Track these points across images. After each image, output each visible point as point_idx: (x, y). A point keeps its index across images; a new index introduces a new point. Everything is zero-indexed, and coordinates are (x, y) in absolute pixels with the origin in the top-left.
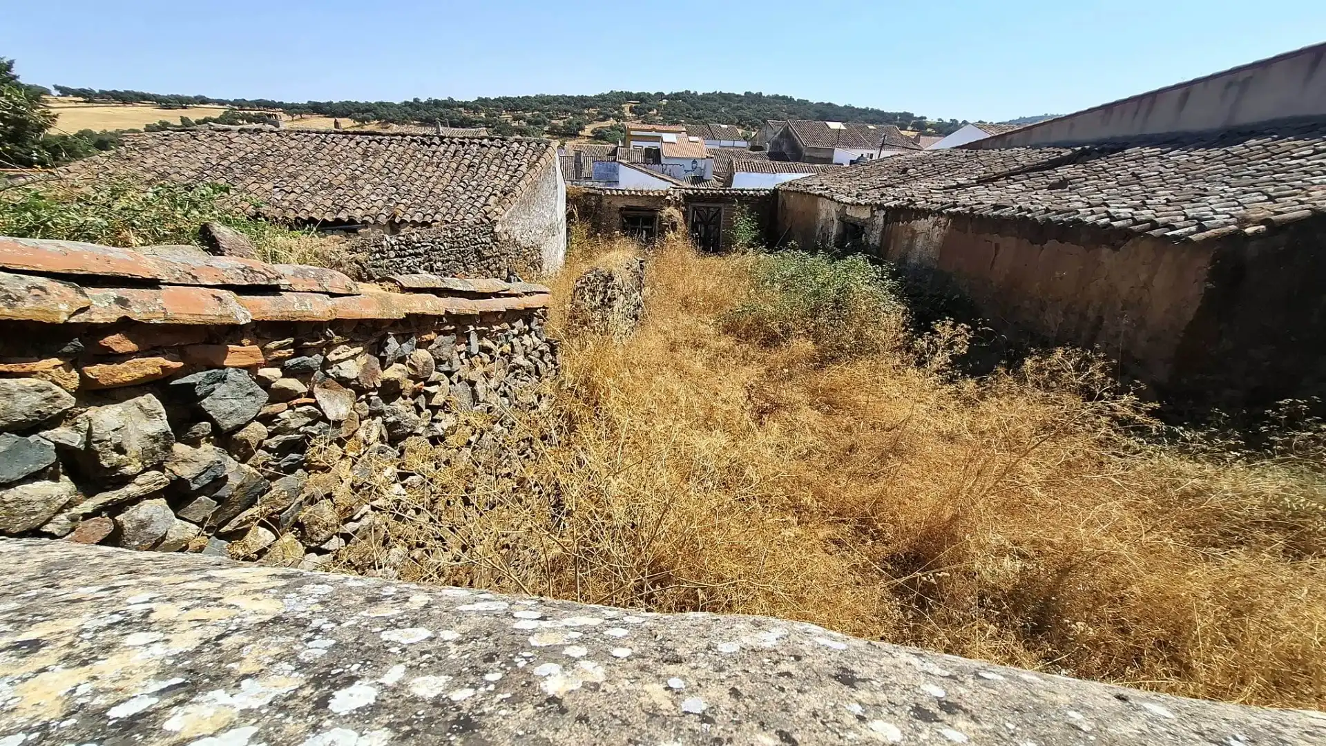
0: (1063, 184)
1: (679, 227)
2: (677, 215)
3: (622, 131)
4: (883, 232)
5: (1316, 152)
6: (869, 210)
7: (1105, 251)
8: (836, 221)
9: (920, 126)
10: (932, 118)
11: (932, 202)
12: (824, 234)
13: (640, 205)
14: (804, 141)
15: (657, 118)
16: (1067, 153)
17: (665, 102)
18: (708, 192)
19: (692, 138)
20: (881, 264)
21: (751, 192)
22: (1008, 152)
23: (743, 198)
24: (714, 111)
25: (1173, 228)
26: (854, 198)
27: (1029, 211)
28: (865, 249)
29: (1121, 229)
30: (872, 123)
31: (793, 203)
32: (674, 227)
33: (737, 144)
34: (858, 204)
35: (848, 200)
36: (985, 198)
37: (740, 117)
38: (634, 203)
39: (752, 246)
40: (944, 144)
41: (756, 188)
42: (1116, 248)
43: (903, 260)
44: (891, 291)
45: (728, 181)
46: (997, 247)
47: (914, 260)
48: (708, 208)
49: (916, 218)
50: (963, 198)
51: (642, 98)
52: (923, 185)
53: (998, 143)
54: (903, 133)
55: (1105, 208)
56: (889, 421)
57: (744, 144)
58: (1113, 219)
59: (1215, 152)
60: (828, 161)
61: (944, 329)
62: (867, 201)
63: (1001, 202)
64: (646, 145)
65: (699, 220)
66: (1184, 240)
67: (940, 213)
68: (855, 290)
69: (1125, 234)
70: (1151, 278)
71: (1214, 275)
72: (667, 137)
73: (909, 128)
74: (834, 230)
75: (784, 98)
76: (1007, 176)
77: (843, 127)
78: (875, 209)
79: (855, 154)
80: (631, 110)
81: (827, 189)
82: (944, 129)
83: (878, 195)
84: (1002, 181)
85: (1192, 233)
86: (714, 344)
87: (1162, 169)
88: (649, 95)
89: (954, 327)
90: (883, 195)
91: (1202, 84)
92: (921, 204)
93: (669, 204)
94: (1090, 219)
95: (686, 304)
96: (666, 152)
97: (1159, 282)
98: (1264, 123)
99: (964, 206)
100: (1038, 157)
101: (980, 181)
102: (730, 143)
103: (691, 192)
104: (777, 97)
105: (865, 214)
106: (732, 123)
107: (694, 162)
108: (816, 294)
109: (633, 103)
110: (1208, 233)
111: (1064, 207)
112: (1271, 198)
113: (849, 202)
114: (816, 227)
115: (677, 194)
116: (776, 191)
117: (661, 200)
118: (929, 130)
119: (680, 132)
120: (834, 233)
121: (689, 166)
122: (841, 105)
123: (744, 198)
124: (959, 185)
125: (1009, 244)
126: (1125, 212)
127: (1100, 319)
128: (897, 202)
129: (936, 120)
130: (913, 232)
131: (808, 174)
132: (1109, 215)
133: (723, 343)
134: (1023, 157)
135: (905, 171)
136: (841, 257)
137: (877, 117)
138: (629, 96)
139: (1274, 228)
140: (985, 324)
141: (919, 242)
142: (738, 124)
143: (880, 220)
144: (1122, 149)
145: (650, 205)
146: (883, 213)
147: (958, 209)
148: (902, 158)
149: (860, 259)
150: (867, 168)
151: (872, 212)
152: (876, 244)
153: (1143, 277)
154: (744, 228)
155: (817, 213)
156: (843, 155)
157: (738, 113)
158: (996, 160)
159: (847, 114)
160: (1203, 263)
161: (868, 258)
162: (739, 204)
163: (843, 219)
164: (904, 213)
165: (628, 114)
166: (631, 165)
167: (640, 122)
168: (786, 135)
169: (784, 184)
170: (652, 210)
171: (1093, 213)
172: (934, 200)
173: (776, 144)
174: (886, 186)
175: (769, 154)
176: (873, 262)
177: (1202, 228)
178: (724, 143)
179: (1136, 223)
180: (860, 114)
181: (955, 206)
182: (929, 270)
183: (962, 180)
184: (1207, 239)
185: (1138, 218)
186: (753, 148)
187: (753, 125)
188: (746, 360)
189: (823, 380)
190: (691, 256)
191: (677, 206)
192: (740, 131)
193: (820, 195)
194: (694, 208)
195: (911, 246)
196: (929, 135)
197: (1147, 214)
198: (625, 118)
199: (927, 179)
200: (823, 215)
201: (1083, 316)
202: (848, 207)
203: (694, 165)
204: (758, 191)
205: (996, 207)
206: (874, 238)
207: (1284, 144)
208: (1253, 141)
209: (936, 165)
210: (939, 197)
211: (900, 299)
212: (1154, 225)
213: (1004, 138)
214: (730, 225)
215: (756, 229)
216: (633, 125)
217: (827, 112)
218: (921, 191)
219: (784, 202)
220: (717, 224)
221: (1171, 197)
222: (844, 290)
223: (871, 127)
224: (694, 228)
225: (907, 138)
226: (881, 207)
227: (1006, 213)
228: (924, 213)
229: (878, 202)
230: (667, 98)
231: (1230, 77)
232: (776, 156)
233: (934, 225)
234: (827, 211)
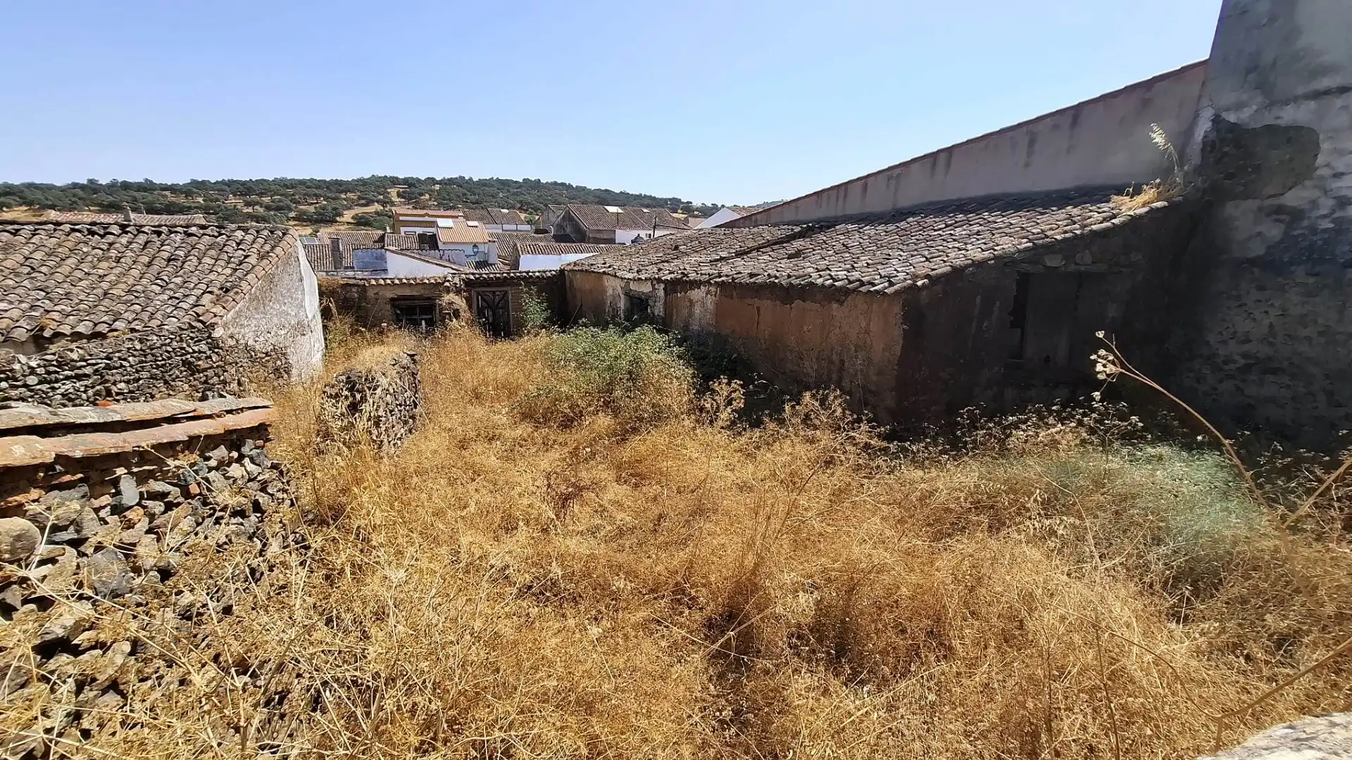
0: (797, 254)
1: (462, 314)
2: (460, 302)
3: (390, 217)
4: (665, 303)
5: (947, 226)
6: (649, 284)
7: (835, 306)
8: (622, 296)
9: (688, 209)
10: (697, 203)
11: (702, 274)
12: (614, 309)
13: (415, 293)
14: (586, 224)
15: (430, 203)
16: (797, 229)
17: (437, 187)
18: (491, 276)
19: (470, 223)
20: (667, 333)
21: (537, 274)
22: (756, 230)
23: (529, 280)
24: (493, 197)
25: (874, 285)
26: (636, 274)
27: (776, 277)
28: (652, 320)
29: (841, 287)
30: (647, 207)
31: (579, 281)
32: (456, 314)
33: (520, 227)
34: (640, 279)
35: (630, 276)
36: (743, 268)
37: (521, 202)
38: (407, 292)
39: (544, 327)
40: (707, 224)
41: (541, 269)
42: (841, 303)
43: (686, 327)
44: (679, 357)
45: (515, 265)
46: (758, 309)
47: (695, 327)
48: (494, 292)
49: (691, 289)
50: (726, 269)
51: (410, 183)
52: (694, 259)
53: (747, 222)
54: (675, 215)
55: (828, 272)
56: (691, 482)
57: (528, 227)
58: (835, 280)
59: (891, 227)
60: (612, 241)
61: (722, 387)
62: (647, 275)
63: (755, 271)
64: (419, 230)
65: (485, 304)
66: (881, 293)
67: (708, 282)
68: (646, 360)
69: (845, 292)
70: (868, 324)
71: (906, 318)
72: (442, 222)
73: (680, 211)
74: (622, 304)
75: (563, 184)
76: (758, 249)
77: (620, 211)
78: (655, 282)
79: (633, 234)
80: (399, 195)
81: (610, 267)
82: (707, 212)
83: (655, 270)
84: (754, 254)
85: (886, 288)
86: (508, 433)
87: (861, 240)
88: (418, 180)
89: (729, 384)
90: (660, 270)
91: (873, 178)
92: (692, 276)
93: (448, 290)
94: (820, 281)
95: (477, 396)
96: (443, 237)
97: (874, 328)
98: (916, 206)
99: (727, 276)
100: (779, 233)
101: (739, 254)
102: (513, 227)
103: (472, 277)
104: (555, 183)
105: (646, 288)
106: (513, 207)
107: (475, 246)
108: (610, 368)
109: (401, 188)
110: (896, 287)
111: (801, 272)
112: (927, 260)
113: (631, 277)
114: (605, 303)
115: (457, 280)
116: (562, 271)
117: (439, 287)
118: (696, 213)
119: (457, 217)
120: (623, 307)
121: (469, 250)
122: (617, 191)
123: (531, 280)
124: (722, 259)
125: (766, 304)
126: (842, 274)
127: (842, 362)
128: (672, 276)
129: (700, 205)
130: (691, 301)
131: (592, 254)
132: (832, 278)
133: (519, 432)
134: (768, 233)
135: (676, 248)
136: (630, 330)
137: (650, 202)
138: (394, 181)
139: (934, 280)
140: (760, 377)
141: (697, 310)
142: (520, 209)
143: (661, 293)
144: (834, 226)
145: (427, 293)
146: (662, 286)
147: (723, 278)
148: (674, 237)
149: (646, 330)
150: (644, 246)
151: (653, 286)
152: (661, 314)
153: (863, 325)
154: (534, 309)
155: (604, 291)
156: (625, 236)
157: (518, 198)
158: (746, 236)
159: (622, 199)
160: (897, 309)
161: (654, 328)
162: (525, 286)
163: (629, 295)
164: (678, 285)
165: (396, 199)
166: (402, 252)
167: (411, 207)
168: (568, 218)
169: (569, 264)
170: (429, 298)
171: (821, 276)
172: (703, 272)
173: (560, 227)
174: (663, 262)
175: (554, 236)
176: (659, 332)
177: (892, 284)
178: (506, 227)
179: (850, 282)
180: (635, 199)
181: (720, 277)
182: (709, 334)
183: (724, 254)
184: (896, 291)
185: (851, 279)
186: (537, 232)
187: (536, 209)
188: (546, 446)
189: (626, 453)
190: (479, 343)
191: (458, 292)
192: (523, 216)
193: (604, 273)
194: (478, 294)
195: (691, 314)
196: (697, 216)
197: (856, 275)
198: (393, 204)
199: (696, 254)
200: (610, 292)
201: (831, 362)
202: (631, 283)
203: (476, 250)
204: (544, 272)
205: (751, 275)
206: (659, 309)
207: (929, 220)
208: (911, 219)
209: (702, 242)
210: (706, 269)
211: (688, 364)
212: (862, 284)
213: (751, 218)
214: (519, 308)
215: (546, 310)
216: (403, 210)
217: (605, 197)
218: (693, 265)
219: (571, 282)
220: (506, 308)
221: (870, 262)
222: (636, 361)
223: (645, 210)
224: (480, 313)
225: (679, 219)
226: (659, 280)
227: (759, 280)
228: (696, 284)
229: (657, 276)
230: (440, 183)
231: (889, 173)
232: (561, 238)
233: (707, 294)
234: (613, 287)
